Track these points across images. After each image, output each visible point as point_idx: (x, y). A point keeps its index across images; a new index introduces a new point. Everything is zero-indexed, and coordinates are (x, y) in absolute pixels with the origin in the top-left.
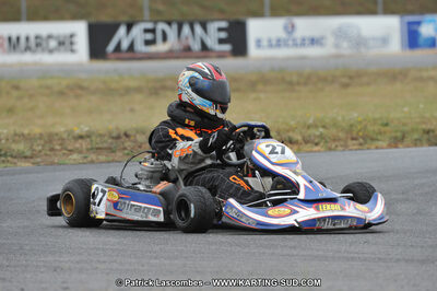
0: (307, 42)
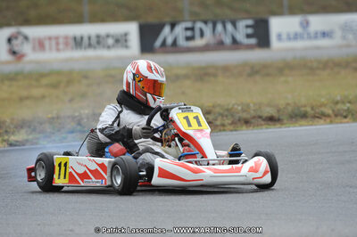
0: (319, 35)
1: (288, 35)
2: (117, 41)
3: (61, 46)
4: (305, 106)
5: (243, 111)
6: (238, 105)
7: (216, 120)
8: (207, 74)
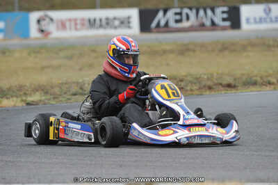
1: (255, 19)
2: (122, 23)
3: (79, 27)
4: (256, 76)
5: (208, 79)
6: (205, 75)
7: (187, 86)
8: (188, 50)
